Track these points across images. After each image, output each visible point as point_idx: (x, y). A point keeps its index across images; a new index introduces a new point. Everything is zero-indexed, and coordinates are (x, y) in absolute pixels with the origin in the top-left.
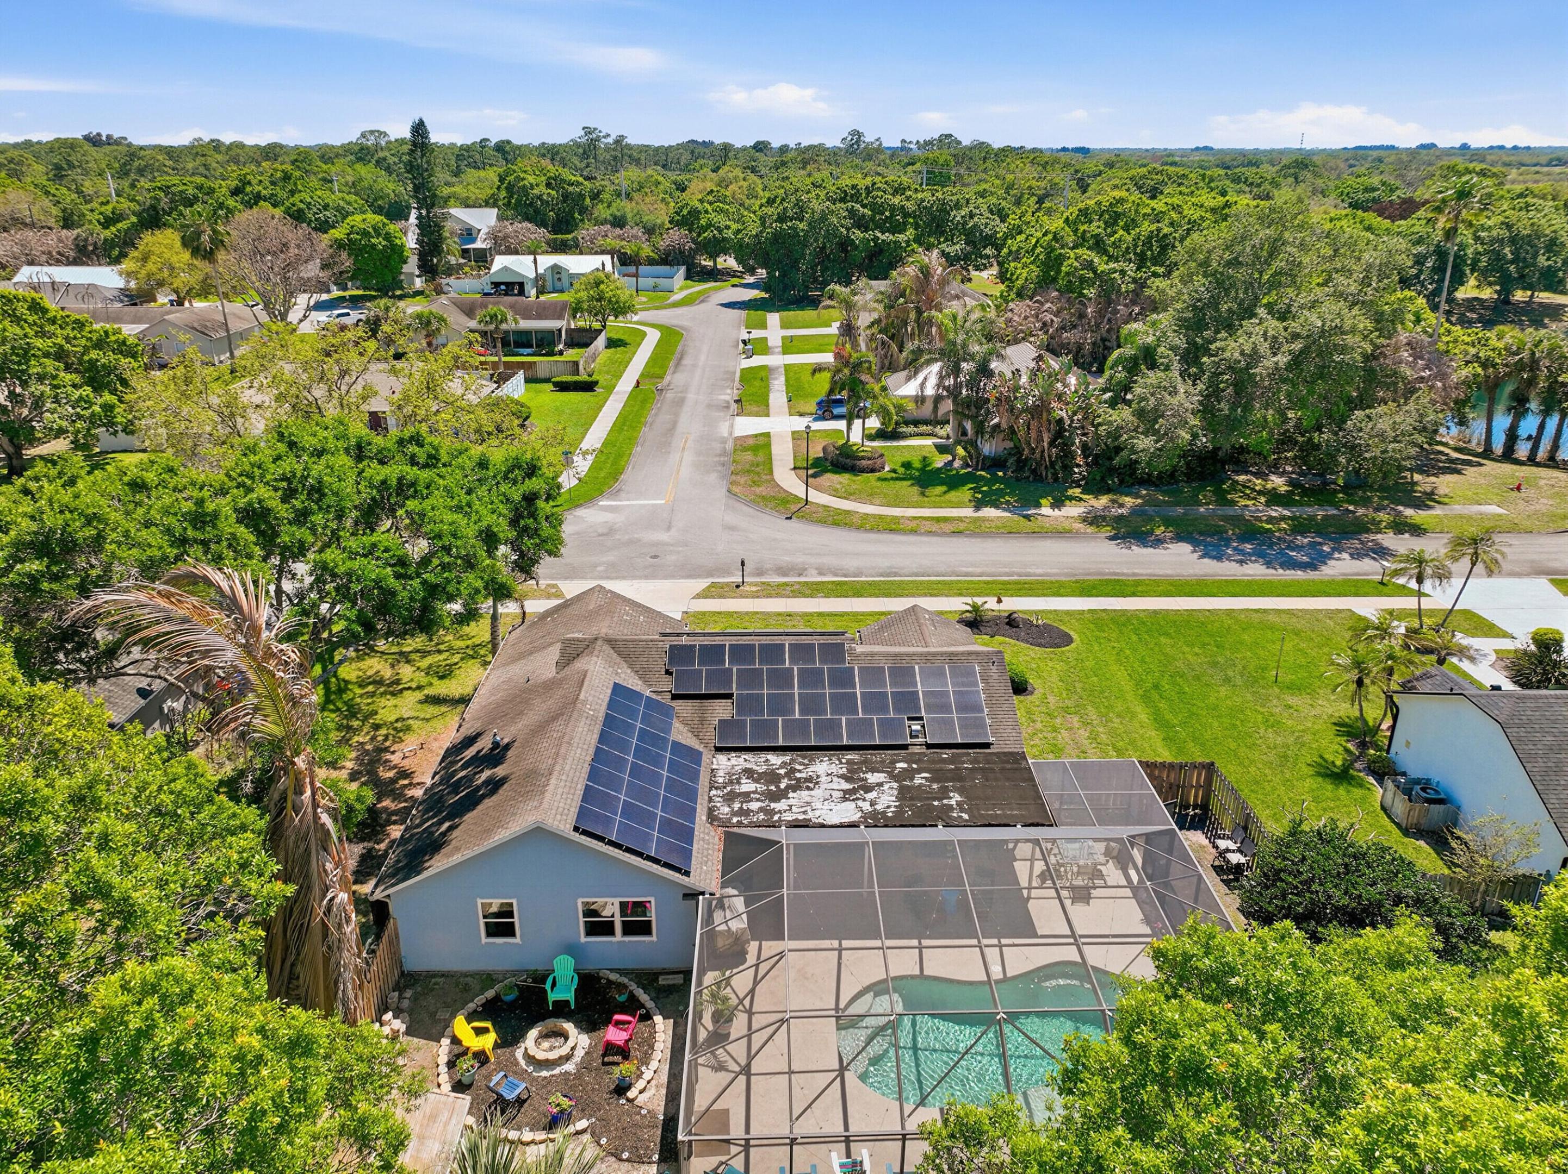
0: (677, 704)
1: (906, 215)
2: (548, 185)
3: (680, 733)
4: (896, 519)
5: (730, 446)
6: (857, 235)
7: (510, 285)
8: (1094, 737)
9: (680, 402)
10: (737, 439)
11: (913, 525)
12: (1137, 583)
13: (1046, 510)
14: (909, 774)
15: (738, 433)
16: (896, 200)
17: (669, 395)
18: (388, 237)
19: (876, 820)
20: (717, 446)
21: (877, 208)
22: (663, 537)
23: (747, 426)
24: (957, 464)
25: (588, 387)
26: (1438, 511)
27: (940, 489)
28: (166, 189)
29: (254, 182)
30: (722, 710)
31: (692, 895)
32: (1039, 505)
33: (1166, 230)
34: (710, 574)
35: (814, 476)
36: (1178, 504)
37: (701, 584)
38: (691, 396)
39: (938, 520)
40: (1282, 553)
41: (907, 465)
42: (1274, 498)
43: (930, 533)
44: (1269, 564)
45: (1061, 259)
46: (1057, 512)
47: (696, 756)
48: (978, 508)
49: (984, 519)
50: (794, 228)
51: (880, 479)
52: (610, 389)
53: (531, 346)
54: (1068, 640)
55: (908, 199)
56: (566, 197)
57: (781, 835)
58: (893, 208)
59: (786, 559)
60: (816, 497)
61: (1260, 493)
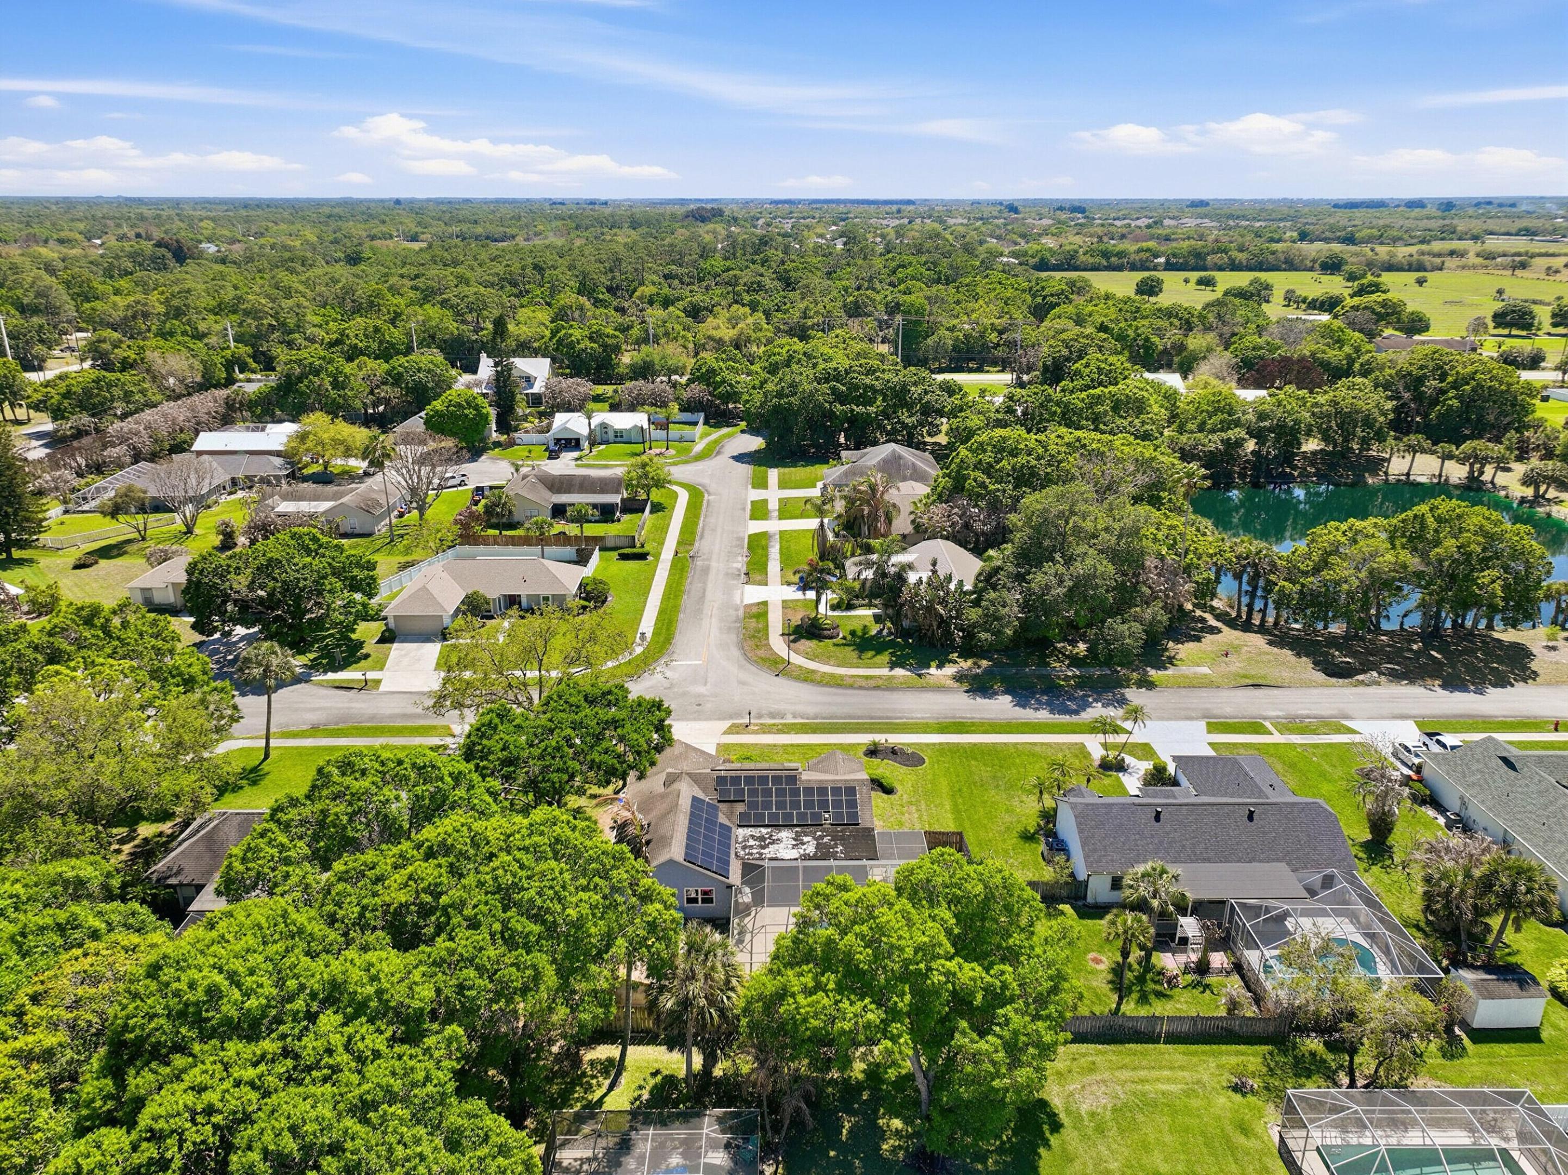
0: (721, 805)
1: (875, 391)
2: (591, 339)
3: (722, 819)
4: (842, 677)
5: (741, 613)
6: (838, 408)
7: (568, 441)
8: (920, 818)
9: (706, 570)
10: (747, 606)
11: (850, 681)
12: (973, 724)
13: (933, 670)
14: (822, 837)
15: (748, 601)
16: (868, 381)
17: (699, 563)
19: (806, 857)
20: (732, 612)
21: (853, 387)
22: (701, 689)
23: (753, 594)
24: (885, 632)
25: (642, 557)
26: (1170, 671)
27: (871, 653)
28: (299, 362)
30: (740, 808)
31: (730, 887)
32: (929, 667)
33: (1034, 462)
34: (731, 717)
35: (794, 641)
36: (1013, 665)
37: (727, 724)
38: (714, 564)
39: (867, 677)
40: (1063, 703)
41: (853, 633)
42: (1075, 661)
43: (861, 688)
44: (1052, 712)
45: (966, 478)
46: (939, 672)
47: (729, 829)
48: (892, 668)
49: (893, 677)
50: (790, 403)
51: (836, 645)
52: (657, 556)
54: (922, 761)
55: (877, 379)
56: (605, 346)
57: (766, 864)
58: (866, 387)
59: (774, 707)
60: (796, 659)
61: (1067, 657)
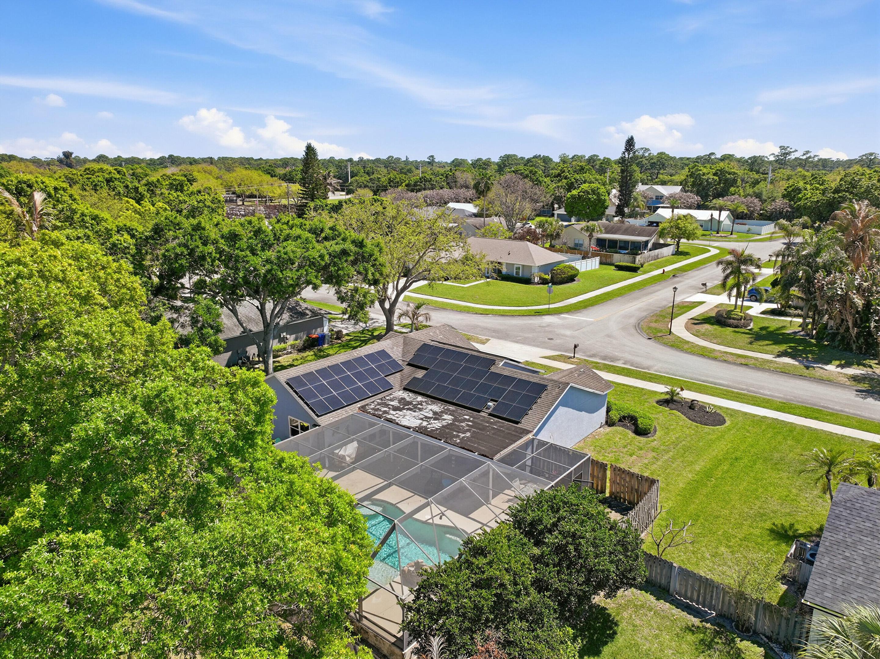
0: (407, 368)
3: (394, 377)
4: (712, 351)
7: (658, 223)
9: (677, 283)
10: (682, 302)
13: (830, 367)
17: (676, 279)
18: (598, 195)
19: (420, 429)
20: (664, 303)
22: (568, 332)
23: (698, 297)
24: (802, 333)
25: (634, 270)
29: (566, 171)
30: (420, 374)
32: (828, 363)
35: (697, 323)
38: (688, 281)
39: (739, 356)
41: (764, 328)
43: (725, 361)
46: (837, 369)
47: (389, 388)
52: (646, 273)
53: (627, 249)
59: (616, 354)
60: (681, 333)
